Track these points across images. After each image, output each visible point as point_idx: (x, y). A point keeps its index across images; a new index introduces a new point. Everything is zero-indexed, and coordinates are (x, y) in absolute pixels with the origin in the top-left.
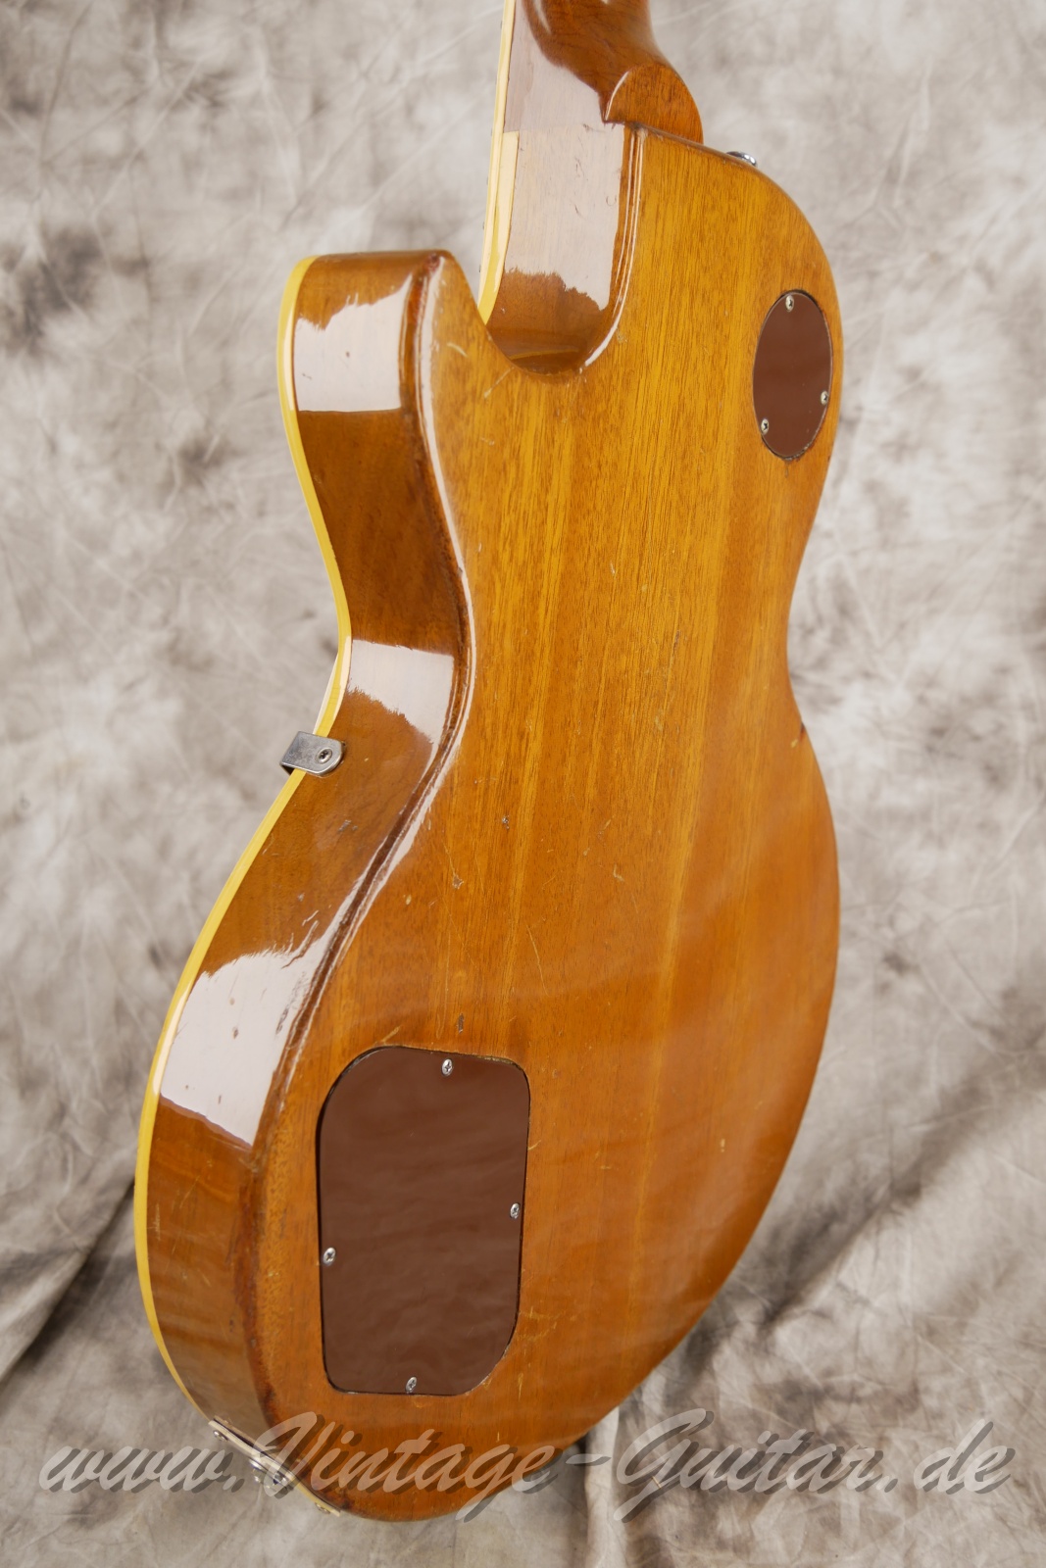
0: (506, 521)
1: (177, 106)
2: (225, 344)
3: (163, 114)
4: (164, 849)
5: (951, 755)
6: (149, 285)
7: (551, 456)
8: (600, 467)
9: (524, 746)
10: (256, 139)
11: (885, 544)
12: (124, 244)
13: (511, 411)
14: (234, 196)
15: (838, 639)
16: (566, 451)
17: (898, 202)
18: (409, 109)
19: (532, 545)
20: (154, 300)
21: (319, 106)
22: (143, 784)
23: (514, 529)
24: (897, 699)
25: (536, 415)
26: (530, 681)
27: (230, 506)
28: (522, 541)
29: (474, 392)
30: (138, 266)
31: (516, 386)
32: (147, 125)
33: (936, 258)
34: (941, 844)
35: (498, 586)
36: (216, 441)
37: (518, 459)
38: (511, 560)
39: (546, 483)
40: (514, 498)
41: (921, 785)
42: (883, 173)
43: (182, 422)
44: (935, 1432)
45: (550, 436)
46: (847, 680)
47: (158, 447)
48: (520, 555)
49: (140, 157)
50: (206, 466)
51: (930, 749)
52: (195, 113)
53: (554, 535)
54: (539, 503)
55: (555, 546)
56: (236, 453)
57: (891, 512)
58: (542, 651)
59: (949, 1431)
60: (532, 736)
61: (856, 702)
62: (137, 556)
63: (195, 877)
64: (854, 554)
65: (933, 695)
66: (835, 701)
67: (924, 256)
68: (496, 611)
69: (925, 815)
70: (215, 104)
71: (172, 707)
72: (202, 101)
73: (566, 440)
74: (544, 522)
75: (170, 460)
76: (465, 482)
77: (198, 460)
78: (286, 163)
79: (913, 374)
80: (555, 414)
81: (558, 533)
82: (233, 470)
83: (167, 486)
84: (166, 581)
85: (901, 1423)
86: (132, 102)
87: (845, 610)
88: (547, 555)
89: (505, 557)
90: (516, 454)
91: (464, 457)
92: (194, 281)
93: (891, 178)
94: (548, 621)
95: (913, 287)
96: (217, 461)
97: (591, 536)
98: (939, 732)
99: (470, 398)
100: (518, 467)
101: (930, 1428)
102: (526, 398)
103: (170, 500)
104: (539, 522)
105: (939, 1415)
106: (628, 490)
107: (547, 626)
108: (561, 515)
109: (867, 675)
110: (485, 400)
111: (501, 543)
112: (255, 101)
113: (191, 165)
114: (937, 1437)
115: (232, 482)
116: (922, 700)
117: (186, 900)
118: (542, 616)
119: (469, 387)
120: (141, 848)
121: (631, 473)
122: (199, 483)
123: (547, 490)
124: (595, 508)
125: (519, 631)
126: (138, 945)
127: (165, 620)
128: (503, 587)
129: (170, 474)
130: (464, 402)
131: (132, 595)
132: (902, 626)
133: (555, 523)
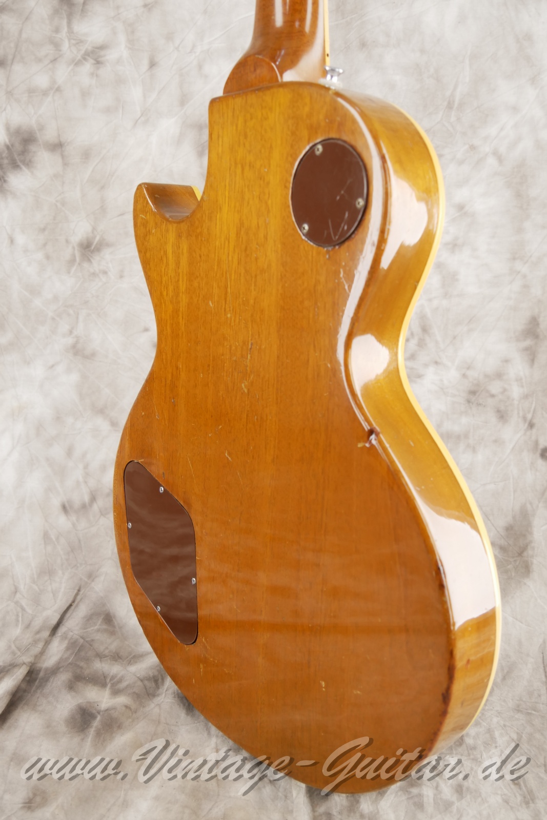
0: (164, 279)
1: (77, 63)
2: (103, 187)
3: (71, 67)
4: (69, 452)
5: (479, 405)
6: (63, 156)
7: (179, 253)
8: (200, 257)
9: (178, 373)
10: (120, 81)
11: (446, 295)
12: (50, 135)
13: (162, 236)
14: (108, 110)
15: (421, 344)
16: (185, 251)
17: (453, 119)
18: (200, 67)
19: (174, 290)
20: (65, 164)
21: (152, 64)
22: (58, 418)
23: (167, 282)
24: (452, 375)
25: (171, 237)
26: (178, 346)
27: (105, 273)
28: (171, 288)
29: (149, 231)
30: (57, 147)
31: (164, 226)
32: (62, 73)
33: (473, 148)
34: (474, 450)
35: (163, 305)
36: (97, 239)
37: (166, 254)
38: (167, 295)
39: (178, 264)
40: (166, 270)
41: (464, 420)
42: (445, 103)
43: (80, 229)
44: (472, 757)
45: (178, 244)
46: (426, 365)
47: (67, 241)
48: (171, 293)
49: (58, 90)
50: (93, 252)
51: (469, 401)
52: (88, 67)
53: (183, 286)
54: (176, 272)
55: (183, 291)
56: (108, 245)
57: (449, 279)
58: (182, 335)
59: (479, 756)
60: (181, 370)
61: (431, 376)
62: (56, 298)
63: (86, 467)
64: (430, 300)
65: (470, 373)
66: (420, 376)
67: (467, 146)
68: (163, 314)
69: (466, 436)
70: (98, 63)
71: (74, 377)
72: (92, 61)
73: (185, 246)
74: (178, 280)
75: (74, 248)
76: (149, 264)
77: (89, 248)
78: (135, 94)
79: (461, 207)
80: (179, 236)
81: (184, 286)
82: (107, 254)
83: (72, 262)
84: (71, 312)
85: (454, 752)
86: (54, 60)
87: (425, 329)
88: (181, 294)
89: (165, 293)
90: (165, 253)
91: (148, 255)
92: (86, 155)
93: (450, 106)
94: (184, 323)
95: (461, 162)
96: (98, 249)
97: (199, 287)
98: (473, 393)
99: (148, 233)
100: (167, 258)
101: (469, 755)
102: (167, 231)
103: (74, 269)
104: (176, 280)
105: (474, 748)
106: (216, 267)
107: (183, 325)
108: (185, 278)
109: (436, 363)
110: (153, 233)
111: (163, 288)
112: (119, 61)
113: (85, 94)
114: (473, 759)
115: (106, 260)
116: (464, 376)
117: (81, 479)
118: (181, 319)
119: (148, 229)
120: (57, 452)
121: (216, 259)
122: (89, 260)
123: (178, 268)
124: (200, 275)
125: (172, 324)
126: (56, 502)
127: (71, 332)
128: (165, 305)
129: (74, 255)
130: (146, 235)
131: (53, 319)
132: (455, 338)
133: (183, 281)
